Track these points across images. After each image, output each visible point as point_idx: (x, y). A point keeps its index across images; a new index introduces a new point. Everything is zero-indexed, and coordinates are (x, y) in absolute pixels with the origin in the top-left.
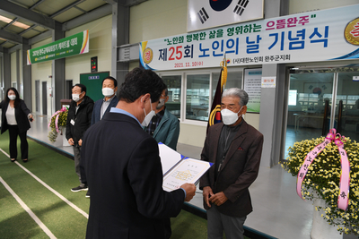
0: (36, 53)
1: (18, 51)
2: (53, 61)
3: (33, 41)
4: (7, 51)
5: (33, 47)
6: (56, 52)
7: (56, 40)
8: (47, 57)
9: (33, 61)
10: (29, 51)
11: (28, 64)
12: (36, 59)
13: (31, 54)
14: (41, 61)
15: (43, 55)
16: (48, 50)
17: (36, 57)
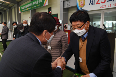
0: (22, 8)
1: (15, 8)
2: (31, 11)
3: (21, 3)
4: (10, 8)
5: (21, 5)
6: (32, 6)
7: (31, 1)
8: (28, 9)
9: (21, 11)
10: (19, 7)
11: (20, 13)
12: (23, 11)
13: (21, 8)
14: (25, 11)
15: (26, 8)
16: (28, 6)
17: (23, 9)
